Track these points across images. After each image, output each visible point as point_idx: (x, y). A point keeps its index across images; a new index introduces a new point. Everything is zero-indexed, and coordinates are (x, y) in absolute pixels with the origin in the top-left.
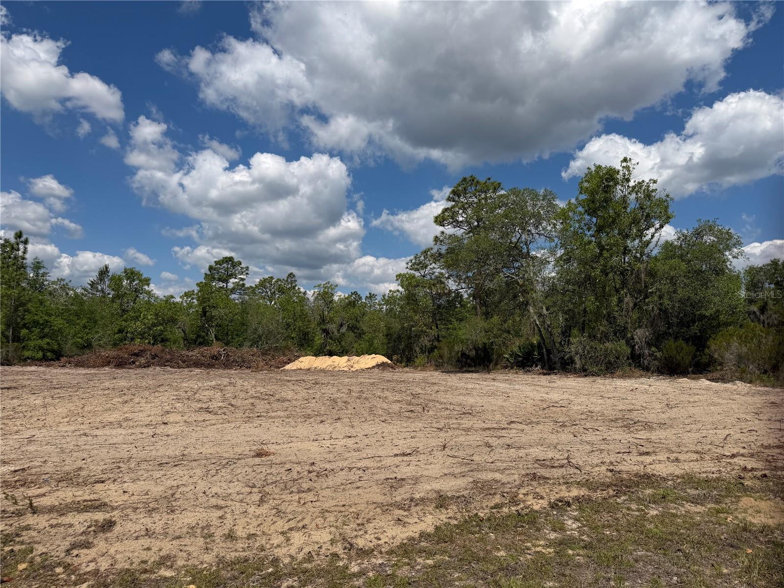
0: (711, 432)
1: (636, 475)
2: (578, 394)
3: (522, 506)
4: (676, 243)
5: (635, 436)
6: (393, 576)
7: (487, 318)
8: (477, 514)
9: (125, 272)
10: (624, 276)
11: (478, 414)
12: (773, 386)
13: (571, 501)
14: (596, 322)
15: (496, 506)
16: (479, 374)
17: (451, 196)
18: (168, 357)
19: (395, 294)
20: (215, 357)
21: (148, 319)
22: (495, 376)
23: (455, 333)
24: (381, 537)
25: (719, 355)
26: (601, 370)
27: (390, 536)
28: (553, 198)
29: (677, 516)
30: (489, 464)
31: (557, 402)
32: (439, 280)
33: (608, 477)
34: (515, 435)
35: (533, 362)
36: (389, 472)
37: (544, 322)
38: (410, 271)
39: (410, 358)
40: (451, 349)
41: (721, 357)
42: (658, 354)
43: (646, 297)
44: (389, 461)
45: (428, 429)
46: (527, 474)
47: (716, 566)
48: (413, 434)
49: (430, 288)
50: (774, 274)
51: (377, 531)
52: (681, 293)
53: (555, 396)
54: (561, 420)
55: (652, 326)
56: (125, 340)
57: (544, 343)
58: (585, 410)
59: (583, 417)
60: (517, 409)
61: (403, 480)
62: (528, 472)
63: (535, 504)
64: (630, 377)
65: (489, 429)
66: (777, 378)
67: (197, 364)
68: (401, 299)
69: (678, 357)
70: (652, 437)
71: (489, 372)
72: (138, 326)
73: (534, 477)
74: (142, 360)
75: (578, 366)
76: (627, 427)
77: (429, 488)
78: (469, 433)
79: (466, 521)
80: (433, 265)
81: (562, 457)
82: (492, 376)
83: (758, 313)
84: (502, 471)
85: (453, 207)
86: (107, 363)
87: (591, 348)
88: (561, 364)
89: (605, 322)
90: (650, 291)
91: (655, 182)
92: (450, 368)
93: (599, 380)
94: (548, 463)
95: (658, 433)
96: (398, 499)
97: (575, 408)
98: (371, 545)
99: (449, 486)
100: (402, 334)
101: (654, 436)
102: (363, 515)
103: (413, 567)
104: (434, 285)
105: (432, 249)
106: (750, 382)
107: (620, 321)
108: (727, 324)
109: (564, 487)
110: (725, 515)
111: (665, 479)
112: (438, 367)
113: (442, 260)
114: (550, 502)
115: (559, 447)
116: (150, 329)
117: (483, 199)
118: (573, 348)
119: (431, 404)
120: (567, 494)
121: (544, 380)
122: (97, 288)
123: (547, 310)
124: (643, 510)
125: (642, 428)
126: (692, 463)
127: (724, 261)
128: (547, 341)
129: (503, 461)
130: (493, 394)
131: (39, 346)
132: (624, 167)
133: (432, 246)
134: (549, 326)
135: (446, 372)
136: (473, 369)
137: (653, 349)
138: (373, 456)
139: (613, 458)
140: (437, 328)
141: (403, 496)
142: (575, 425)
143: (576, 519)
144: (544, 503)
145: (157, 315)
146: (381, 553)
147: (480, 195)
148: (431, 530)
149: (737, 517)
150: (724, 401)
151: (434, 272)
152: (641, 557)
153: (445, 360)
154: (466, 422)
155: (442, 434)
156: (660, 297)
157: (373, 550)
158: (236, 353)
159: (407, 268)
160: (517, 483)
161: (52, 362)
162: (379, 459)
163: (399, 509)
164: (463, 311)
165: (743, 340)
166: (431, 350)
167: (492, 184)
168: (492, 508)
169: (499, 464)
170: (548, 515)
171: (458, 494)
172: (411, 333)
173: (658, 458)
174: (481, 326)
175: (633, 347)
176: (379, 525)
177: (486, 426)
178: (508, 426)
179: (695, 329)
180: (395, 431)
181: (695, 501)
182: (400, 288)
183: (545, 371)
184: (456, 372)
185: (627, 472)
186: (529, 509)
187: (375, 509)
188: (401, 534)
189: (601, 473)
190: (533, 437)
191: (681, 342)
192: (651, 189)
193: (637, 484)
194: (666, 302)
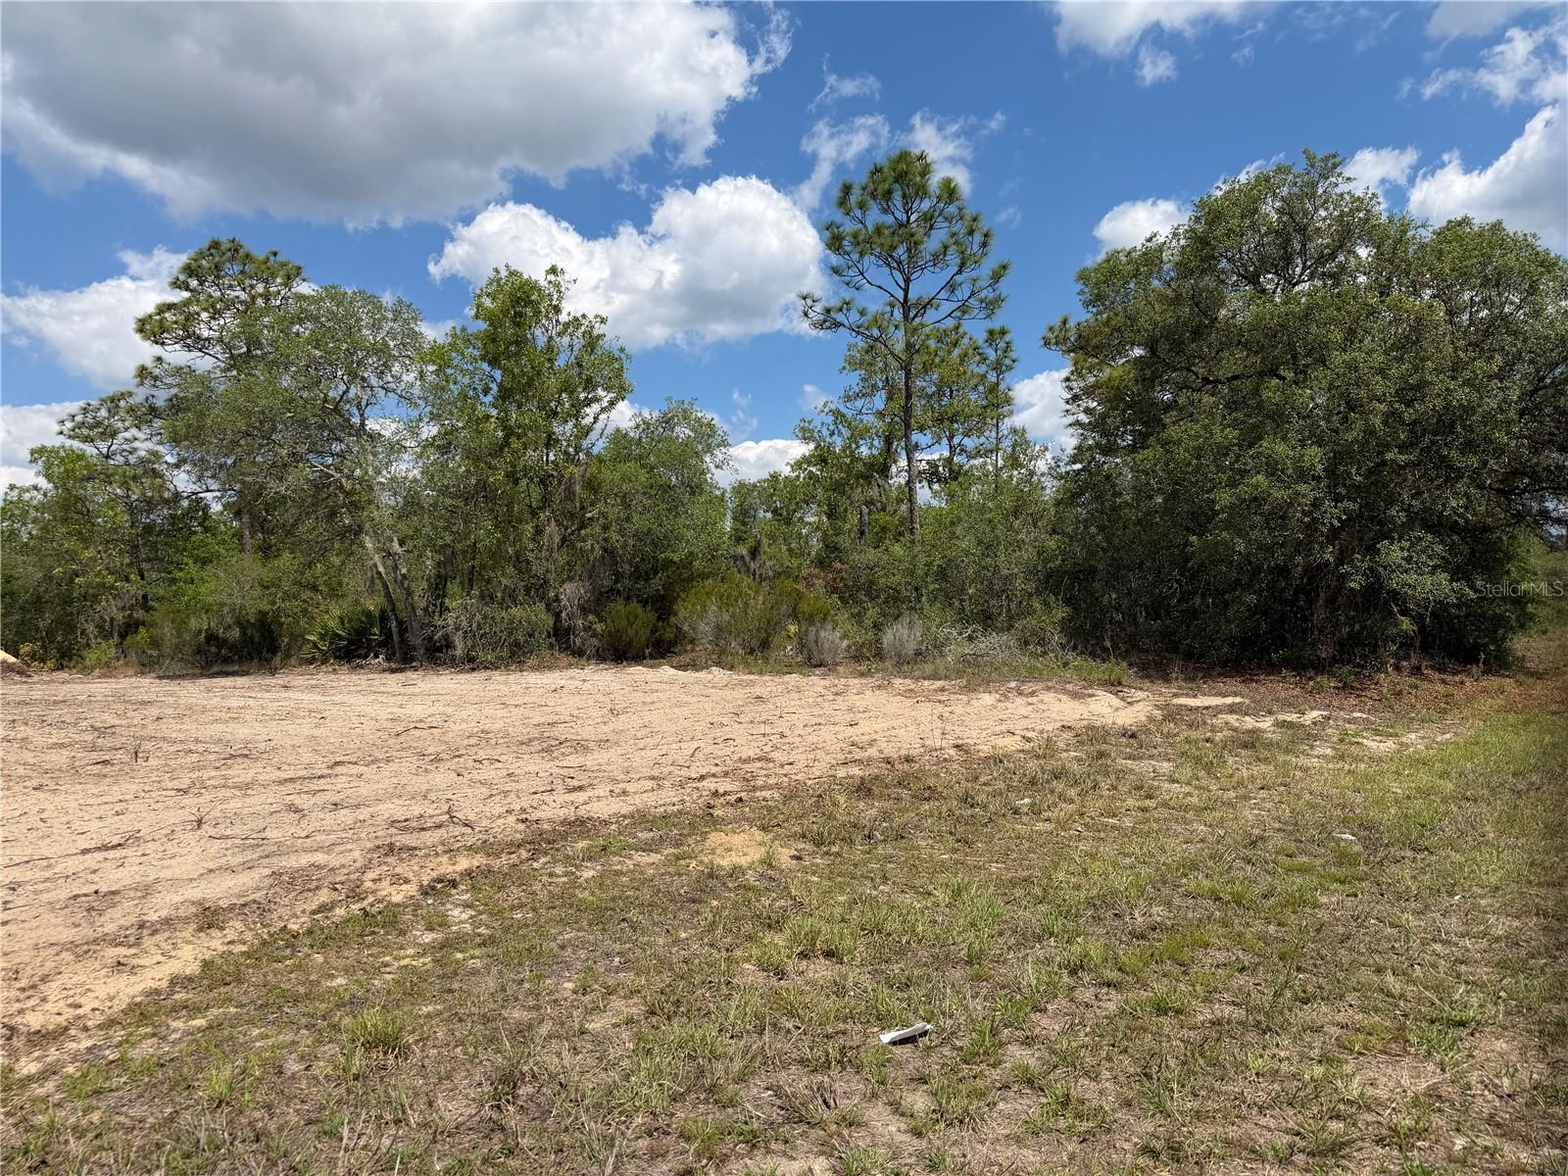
0: (674, 746)
1: (563, 822)
2: (461, 702)
3: (371, 899)
4: (632, 434)
5: (561, 764)
6: (122, 1063)
7: (267, 557)
8: (285, 926)
10: (545, 485)
11: (265, 756)
12: (761, 673)
13: (458, 879)
14: (493, 569)
15: (323, 908)
16: (252, 677)
17: (182, 278)
19: (27, 496)
22: (288, 679)
23: (190, 590)
24: (82, 1001)
25: (690, 625)
26: (501, 658)
27: (103, 995)
28: (415, 319)
29: (622, 873)
30: (300, 841)
31: (421, 721)
32: (149, 468)
33: (519, 832)
34: (347, 786)
35: (370, 648)
36: (76, 883)
37: (396, 568)
38: (68, 443)
39: (70, 649)
40: (180, 626)
41: (694, 629)
42: (599, 627)
43: (582, 526)
44: (73, 864)
45: (154, 794)
46: (378, 847)
47: (673, 932)
48: (118, 807)
49: (125, 485)
50: (772, 495)
51: (71, 993)
52: (638, 522)
53: (416, 710)
54: (431, 750)
55: (590, 577)
57: (393, 610)
58: (475, 730)
59: (472, 741)
60: (345, 740)
61: (113, 893)
62: (379, 842)
63: (394, 893)
64: (549, 668)
65: (292, 780)
66: (766, 659)
68: (41, 508)
69: (629, 631)
70: (587, 763)
71: (273, 672)
73: (391, 849)
75: (459, 652)
76: (548, 750)
77: (177, 899)
78: (249, 792)
79: (264, 943)
80: (134, 431)
81: (438, 812)
82: (280, 680)
83: (747, 559)
84: (328, 849)
85: (187, 303)
87: (485, 617)
88: (427, 649)
89: (510, 570)
90: (589, 515)
91: (603, 321)
92: (176, 667)
93: (498, 676)
94: (414, 824)
95: (596, 755)
96: (110, 928)
97: (456, 728)
98: (61, 1020)
99: (220, 890)
100: (46, 591)
101: (590, 760)
102: (29, 971)
103: (163, 1038)
104: (135, 478)
105: (130, 394)
106: (732, 668)
107: (537, 569)
108: (704, 576)
109: (444, 859)
110: (688, 861)
111: (606, 823)
112: (147, 665)
113: (157, 423)
114: (422, 886)
115: (432, 796)
117: (261, 295)
118: (450, 619)
119: (148, 746)
120: (450, 869)
121: (393, 681)
123: (401, 545)
124: (573, 873)
125: (572, 750)
126: (645, 795)
127: (703, 473)
128: (400, 606)
129: (329, 833)
130: (290, 715)
132: (550, 282)
133: (131, 389)
134: (404, 576)
135: (168, 677)
136: (236, 668)
137: (591, 617)
138: (26, 859)
139: (525, 802)
140: (143, 578)
141: (122, 922)
142: (459, 756)
143: (467, 906)
144: (412, 889)
146: (86, 1029)
147: (252, 287)
148: (193, 969)
149: (701, 862)
150: (695, 699)
151: (135, 449)
152: (569, 940)
153: (167, 650)
154: (240, 773)
155: (188, 800)
156: (605, 528)
157: (66, 1029)
159: (61, 433)
160: (358, 865)
162: (45, 863)
163: (116, 946)
164: (210, 540)
165: (725, 601)
166: (130, 628)
167: (283, 265)
168: (314, 912)
169: (320, 838)
170: (418, 906)
171: (242, 901)
172: (70, 591)
173: (596, 792)
174: (254, 575)
175: (558, 615)
176: (72, 981)
177: (283, 775)
178: (330, 772)
179: (657, 583)
180: (74, 804)
181: (648, 848)
182: (43, 482)
183: (393, 665)
184: (194, 676)
185: (550, 820)
186: (385, 903)
187: (57, 954)
188: (128, 989)
189: (509, 827)
190: (380, 786)
191: (635, 605)
192: (596, 332)
193: (564, 836)
194: (615, 536)
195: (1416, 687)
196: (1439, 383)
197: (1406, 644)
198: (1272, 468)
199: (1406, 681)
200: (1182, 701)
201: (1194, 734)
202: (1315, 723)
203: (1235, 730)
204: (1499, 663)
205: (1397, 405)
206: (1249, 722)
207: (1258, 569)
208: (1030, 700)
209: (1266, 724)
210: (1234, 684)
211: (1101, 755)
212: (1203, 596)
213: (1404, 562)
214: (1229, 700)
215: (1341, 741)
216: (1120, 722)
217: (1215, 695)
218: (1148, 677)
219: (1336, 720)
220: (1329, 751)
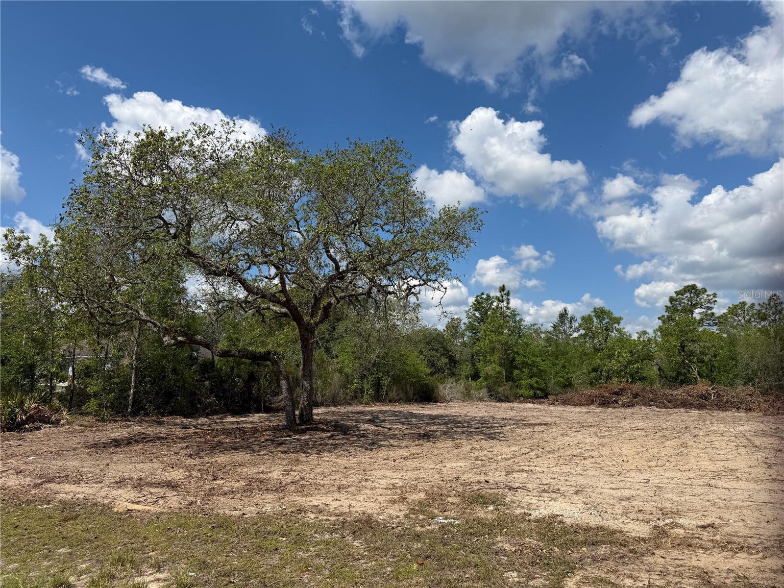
9: (595, 311)
18: (651, 396)
20: (705, 397)
21: (623, 358)
56: (601, 379)
67: (685, 405)
72: (614, 365)
74: (624, 400)
86: (590, 401)
116: (626, 367)
122: (559, 330)
131: (530, 385)
145: (631, 352)
158: (728, 393)
161: (542, 400)
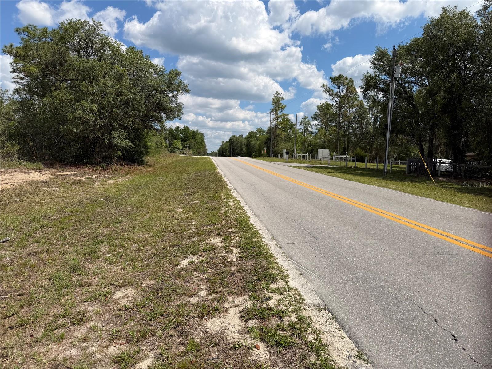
195: (121, 169)
196: (125, 92)
197: (119, 158)
198: (84, 109)
199: (119, 167)
200: (59, 173)
201: (63, 181)
202: (96, 178)
203: (75, 180)
204: (141, 163)
205: (116, 96)
206: (78, 178)
207: (80, 137)
208: (10, 174)
209: (83, 178)
210: (74, 168)
211: (37, 187)
212: (64, 144)
213: (118, 137)
214: (73, 173)
215: (102, 181)
216: (42, 179)
217: (68, 172)
218: (48, 167)
219: (101, 177)
220: (99, 184)
